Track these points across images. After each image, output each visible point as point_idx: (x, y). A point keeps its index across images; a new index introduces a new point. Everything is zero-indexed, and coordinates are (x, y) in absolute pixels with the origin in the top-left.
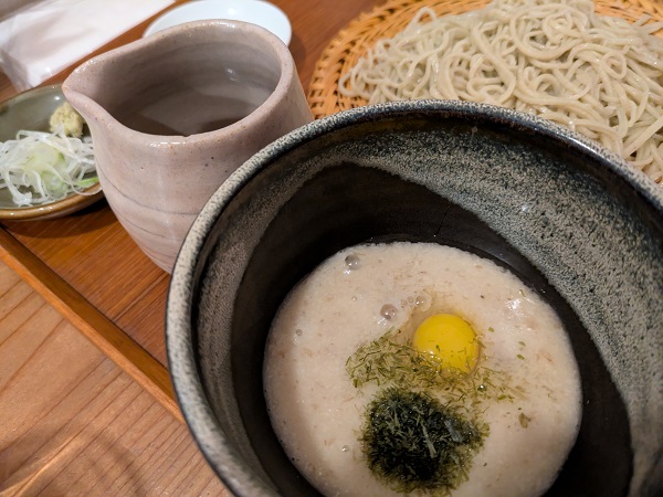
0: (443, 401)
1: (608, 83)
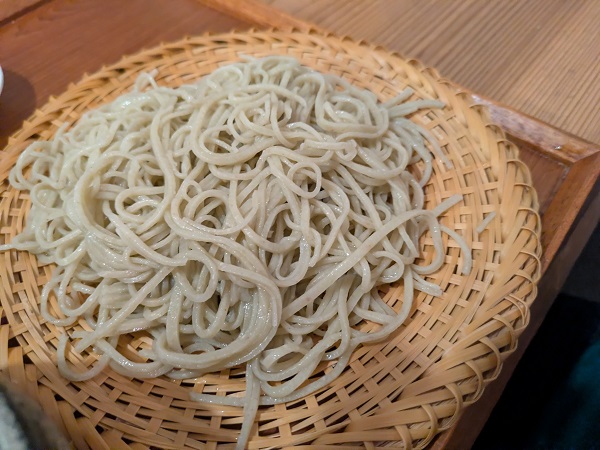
1: (293, 204)
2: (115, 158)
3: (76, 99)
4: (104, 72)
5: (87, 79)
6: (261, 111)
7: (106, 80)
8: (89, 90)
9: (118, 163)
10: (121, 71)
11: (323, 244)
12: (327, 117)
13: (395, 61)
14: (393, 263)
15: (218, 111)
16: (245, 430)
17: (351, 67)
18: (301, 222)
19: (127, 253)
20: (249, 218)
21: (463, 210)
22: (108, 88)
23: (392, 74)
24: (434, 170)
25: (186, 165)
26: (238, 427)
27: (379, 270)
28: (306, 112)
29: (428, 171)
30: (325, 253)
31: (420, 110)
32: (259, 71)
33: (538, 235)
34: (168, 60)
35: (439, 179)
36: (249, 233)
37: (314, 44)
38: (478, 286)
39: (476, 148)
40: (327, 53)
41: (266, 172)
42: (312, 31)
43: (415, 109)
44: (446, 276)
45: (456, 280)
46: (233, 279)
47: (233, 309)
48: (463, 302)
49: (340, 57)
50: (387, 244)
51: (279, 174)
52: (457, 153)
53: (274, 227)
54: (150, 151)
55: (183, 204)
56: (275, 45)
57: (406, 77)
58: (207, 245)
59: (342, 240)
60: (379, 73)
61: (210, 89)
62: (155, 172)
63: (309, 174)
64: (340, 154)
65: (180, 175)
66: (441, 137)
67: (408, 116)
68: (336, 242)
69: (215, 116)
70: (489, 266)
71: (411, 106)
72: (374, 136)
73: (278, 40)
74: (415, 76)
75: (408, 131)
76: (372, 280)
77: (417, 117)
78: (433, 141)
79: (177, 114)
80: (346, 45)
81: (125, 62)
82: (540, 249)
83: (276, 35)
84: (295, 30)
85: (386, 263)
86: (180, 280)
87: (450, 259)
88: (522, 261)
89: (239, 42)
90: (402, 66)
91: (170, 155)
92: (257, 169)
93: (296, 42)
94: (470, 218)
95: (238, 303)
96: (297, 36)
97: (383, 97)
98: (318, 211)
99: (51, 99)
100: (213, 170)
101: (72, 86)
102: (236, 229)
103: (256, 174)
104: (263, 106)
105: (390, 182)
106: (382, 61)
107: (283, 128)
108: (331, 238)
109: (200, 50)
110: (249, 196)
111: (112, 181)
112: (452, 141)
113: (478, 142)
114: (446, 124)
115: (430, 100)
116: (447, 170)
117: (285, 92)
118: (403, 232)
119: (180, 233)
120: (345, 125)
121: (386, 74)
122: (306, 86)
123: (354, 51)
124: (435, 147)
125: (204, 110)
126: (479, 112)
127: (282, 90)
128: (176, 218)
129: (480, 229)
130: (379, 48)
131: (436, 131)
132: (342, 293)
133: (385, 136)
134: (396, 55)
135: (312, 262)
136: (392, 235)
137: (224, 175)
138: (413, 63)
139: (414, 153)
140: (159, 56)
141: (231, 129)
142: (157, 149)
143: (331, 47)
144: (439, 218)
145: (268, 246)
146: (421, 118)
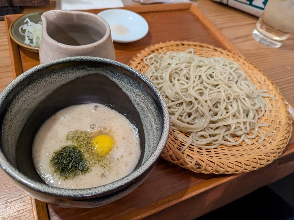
0: (86, 157)
1: (222, 101)
2: (180, 67)
3: (167, 47)
4: (178, 42)
5: (172, 42)
6: (224, 74)
7: (178, 45)
8: (172, 46)
9: (180, 69)
10: (183, 45)
11: (225, 115)
12: (241, 84)
13: (267, 80)
14: (242, 130)
15: (211, 69)
16: (185, 147)
17: (252, 75)
18: (222, 107)
19: (174, 92)
20: (210, 98)
21: (267, 129)
22: (177, 48)
23: (264, 83)
24: (263, 115)
25: (197, 78)
26: (184, 145)
27: (236, 130)
28: (236, 81)
29: (262, 114)
30: (225, 117)
31: (268, 97)
32: (226, 63)
33: (286, 145)
34: (198, 48)
35: (264, 118)
36: (209, 101)
37: (244, 64)
38: (262, 147)
39: (280, 115)
40: (247, 68)
41: (218, 90)
42: (245, 60)
43: (266, 96)
44: (254, 141)
45: (256, 143)
46: (200, 110)
47: (194, 119)
48: (256, 149)
49: (250, 71)
50: (242, 124)
51: (222, 92)
52: (273, 114)
53: (214, 104)
54: (190, 70)
55: (194, 87)
56: (232, 58)
57: (268, 86)
58: (196, 99)
59: (231, 116)
60: (260, 81)
61: (211, 62)
62: (188, 76)
63: (230, 96)
64: (241, 95)
65: (195, 80)
66: (270, 107)
67: (264, 97)
68: (229, 117)
69: (210, 70)
70: (268, 144)
71: (266, 95)
72: (251, 96)
73: (233, 58)
74: (271, 87)
75: (261, 101)
76: (233, 131)
77: (266, 98)
78: (267, 107)
79: (199, 64)
80: (254, 69)
81: (185, 42)
82: (284, 148)
83: (233, 56)
84: (240, 57)
85: (239, 129)
86: (184, 105)
87: (257, 138)
88: (278, 147)
89: (221, 52)
90: (268, 82)
91: (194, 74)
92: (216, 88)
93: (239, 60)
94: (268, 131)
95: (196, 118)
96: (240, 59)
97: (258, 88)
98: (227, 107)
99: (161, 43)
100: (204, 83)
101: (167, 42)
102: (206, 99)
103: (216, 89)
104: (225, 73)
105: (250, 110)
106: (263, 78)
107: (228, 81)
108: (228, 115)
109: (208, 49)
110: (212, 93)
111: (176, 72)
112: (274, 110)
113: (281, 114)
114: (274, 105)
115: (272, 96)
116: (268, 117)
117: (232, 73)
118: (248, 124)
119: (191, 93)
120: (245, 89)
121: (262, 83)
122: (238, 74)
123: (256, 71)
124: (267, 109)
125: (208, 67)
126: (286, 106)
127: (231, 71)
128: (191, 89)
129: (270, 135)
130: (263, 74)
131: (270, 105)
132: (224, 130)
133: (254, 98)
134: (268, 78)
135: (220, 118)
136: (245, 123)
137: (207, 85)
138: (272, 83)
139: (260, 108)
140: (195, 46)
141: (214, 75)
142: (191, 70)
143: (249, 67)
144: (259, 128)
145: (212, 107)
146: (267, 100)
